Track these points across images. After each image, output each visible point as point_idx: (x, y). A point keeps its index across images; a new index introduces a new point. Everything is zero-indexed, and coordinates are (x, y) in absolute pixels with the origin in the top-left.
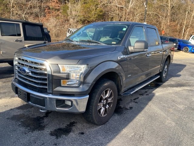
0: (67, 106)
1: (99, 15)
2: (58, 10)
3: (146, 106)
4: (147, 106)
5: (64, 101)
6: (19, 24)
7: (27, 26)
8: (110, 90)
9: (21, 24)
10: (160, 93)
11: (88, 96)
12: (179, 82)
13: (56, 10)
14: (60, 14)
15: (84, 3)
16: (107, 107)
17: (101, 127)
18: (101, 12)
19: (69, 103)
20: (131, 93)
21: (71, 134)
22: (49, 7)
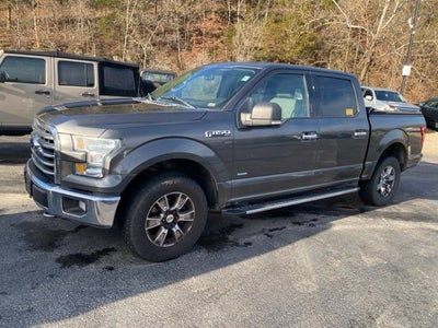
0: (80, 211)
1: (307, 48)
2: (218, 36)
3: (285, 245)
4: (290, 246)
5: (77, 201)
6: (92, 65)
7: (106, 70)
8: (183, 197)
9: (96, 65)
10: (346, 227)
11: (119, 198)
12: (427, 210)
13: (213, 36)
14: (221, 45)
15: (276, 22)
16: (174, 230)
17: (153, 265)
18: (311, 40)
19: (83, 206)
20: (248, 212)
21: (93, 265)
22: (198, 30)
